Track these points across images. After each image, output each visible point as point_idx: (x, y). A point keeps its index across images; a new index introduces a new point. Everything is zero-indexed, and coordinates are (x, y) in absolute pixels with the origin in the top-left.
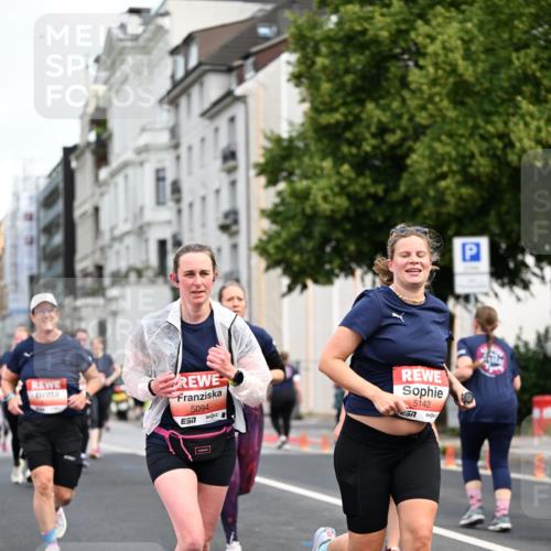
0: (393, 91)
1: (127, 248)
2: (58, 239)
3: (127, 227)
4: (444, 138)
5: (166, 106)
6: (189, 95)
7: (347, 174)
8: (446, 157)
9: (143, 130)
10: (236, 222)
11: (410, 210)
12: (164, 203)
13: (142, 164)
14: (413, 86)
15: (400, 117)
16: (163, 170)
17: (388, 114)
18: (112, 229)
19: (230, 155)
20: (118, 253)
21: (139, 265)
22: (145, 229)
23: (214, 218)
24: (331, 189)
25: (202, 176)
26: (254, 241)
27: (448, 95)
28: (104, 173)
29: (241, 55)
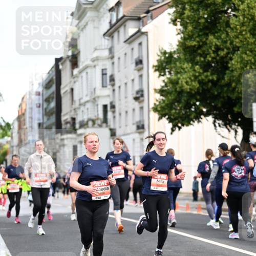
0: (222, 29)
1: (88, 109)
2: (53, 105)
3: (88, 99)
4: (248, 52)
5: (107, 38)
6: (119, 32)
7: (198, 71)
8: (249, 62)
9: (96, 49)
10: (142, 96)
11: (231, 89)
12: (106, 87)
13: (95, 66)
14: (232, 26)
15: (226, 42)
16: (106, 69)
17: (220, 41)
18: (80, 100)
19: (139, 62)
20: (83, 111)
21: (93, 117)
22: (96, 99)
23: (131, 94)
24: (190, 78)
25: (125, 73)
26: (152, 105)
27: (249, 31)
28: (76, 71)
29: (145, 11)
